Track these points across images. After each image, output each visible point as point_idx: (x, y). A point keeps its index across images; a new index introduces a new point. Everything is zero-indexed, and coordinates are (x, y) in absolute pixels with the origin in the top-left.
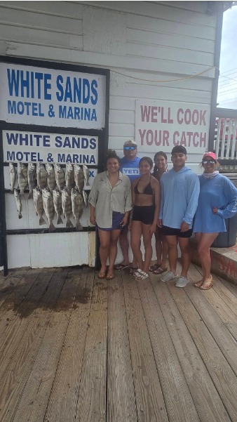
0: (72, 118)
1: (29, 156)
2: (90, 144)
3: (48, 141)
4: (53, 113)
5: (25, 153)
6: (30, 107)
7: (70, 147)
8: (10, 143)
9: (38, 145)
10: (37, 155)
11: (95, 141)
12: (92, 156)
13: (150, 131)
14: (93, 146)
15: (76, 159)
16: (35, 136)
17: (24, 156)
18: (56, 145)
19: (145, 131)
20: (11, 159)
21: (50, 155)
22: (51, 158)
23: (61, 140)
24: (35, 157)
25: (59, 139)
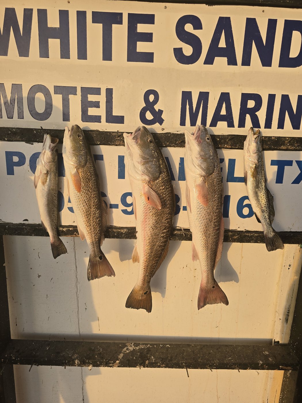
1: (75, 102)
3: (148, 37)
5: (58, 90)
7: (232, 61)
9: (107, 55)
10: (102, 99)
15: (253, 112)
18: (178, 53)
20: (10, 117)
21: (152, 98)
22: (157, 107)
23: (196, 33)
24: (97, 105)
25: (189, 28)
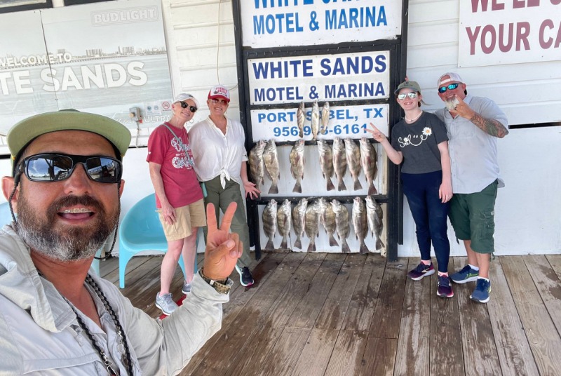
0: (346, 27)
1: (284, 93)
2: (375, 65)
3: (311, 68)
4: (316, 24)
5: (278, 89)
6: (284, 21)
7: (343, 73)
8: (257, 77)
9: (296, 75)
10: (294, 91)
11: (383, 58)
12: (380, 85)
13: (489, 28)
14: (380, 67)
15: (354, 91)
16: (291, 63)
17: (277, 93)
18: (322, 72)
19: (478, 29)
20: (260, 100)
21: (313, 89)
22: (316, 92)
23: (329, 64)
24: (292, 93)
25: (325, 63)
